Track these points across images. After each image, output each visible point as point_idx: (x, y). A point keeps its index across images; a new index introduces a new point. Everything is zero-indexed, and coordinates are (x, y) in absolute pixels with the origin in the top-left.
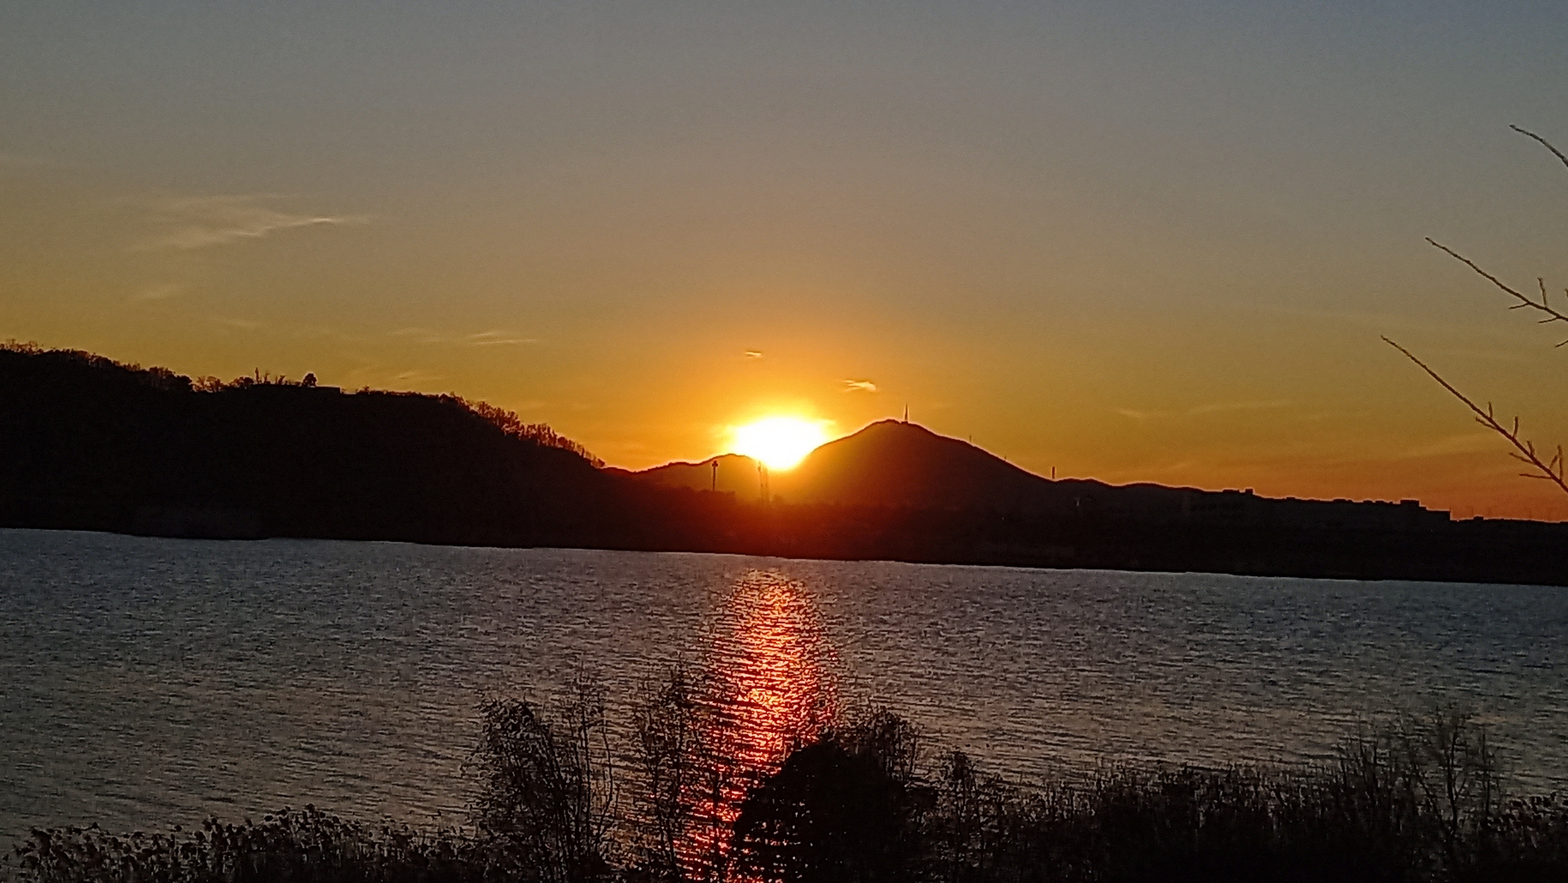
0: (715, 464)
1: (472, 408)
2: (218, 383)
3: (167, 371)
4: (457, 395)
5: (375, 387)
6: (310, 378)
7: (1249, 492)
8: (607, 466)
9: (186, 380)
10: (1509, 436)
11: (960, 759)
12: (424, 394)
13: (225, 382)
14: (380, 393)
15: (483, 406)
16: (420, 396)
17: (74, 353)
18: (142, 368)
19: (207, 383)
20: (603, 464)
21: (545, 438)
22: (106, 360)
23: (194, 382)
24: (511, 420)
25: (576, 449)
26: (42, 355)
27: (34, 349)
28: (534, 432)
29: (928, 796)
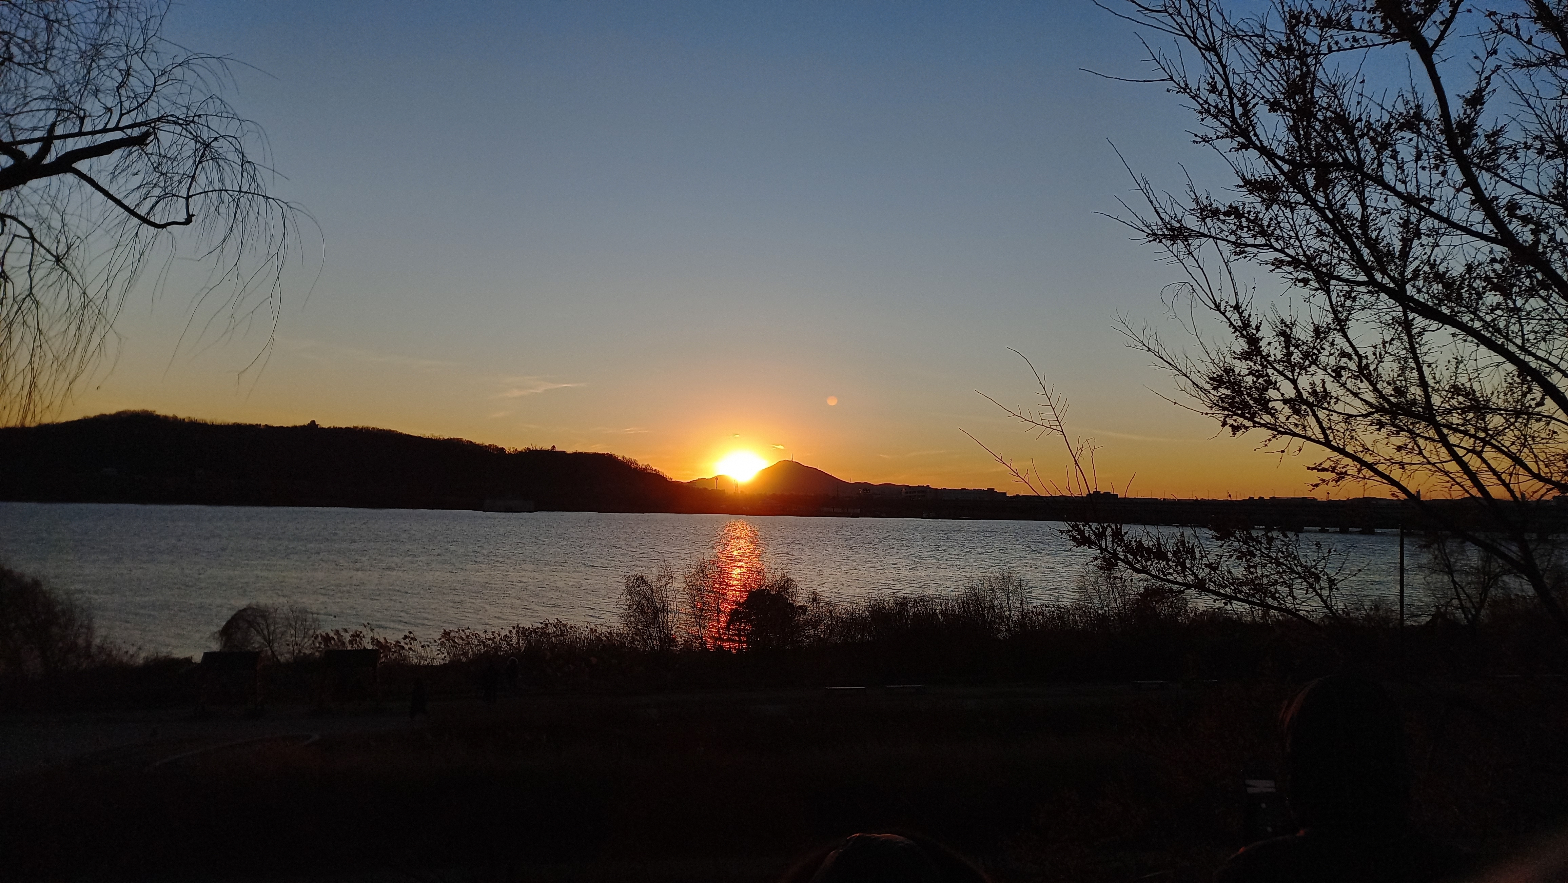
0: (717, 479)
1: (618, 458)
2: (516, 450)
4: (612, 453)
5: (579, 451)
6: (554, 447)
7: (928, 486)
8: (673, 480)
9: (503, 449)
10: (1008, 466)
11: (815, 594)
13: (519, 450)
14: (581, 453)
15: (623, 457)
16: (598, 454)
17: (458, 439)
19: (512, 450)
21: (648, 470)
22: (471, 442)
23: (507, 450)
24: (635, 463)
26: (444, 440)
28: (644, 467)
29: (804, 609)
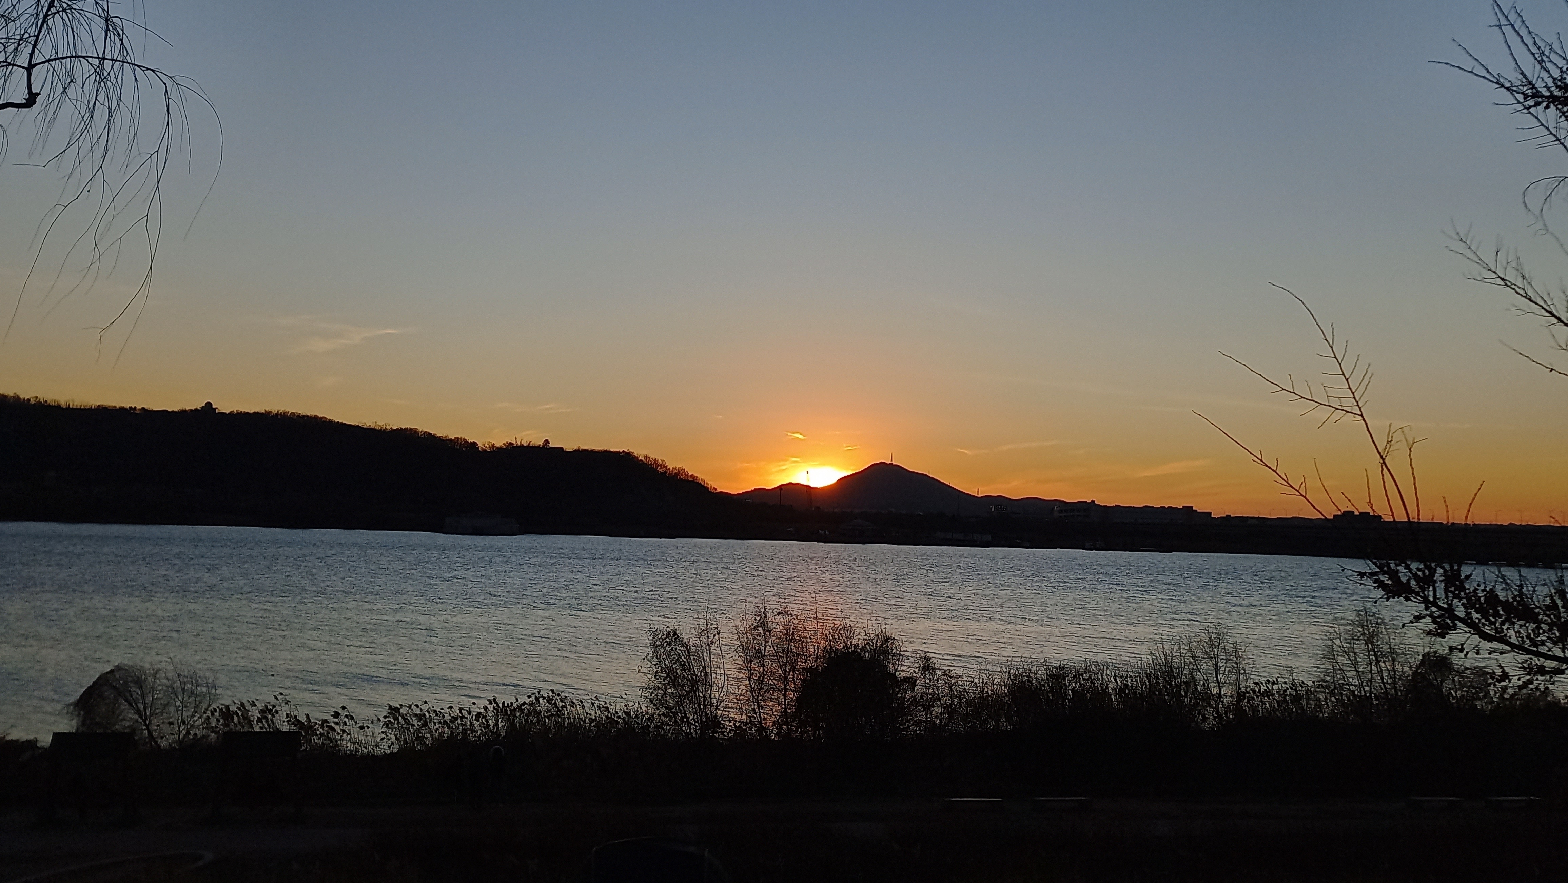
0: (781, 489)
1: (639, 458)
2: (493, 445)
3: (464, 439)
4: (630, 450)
6: (547, 442)
7: (1093, 502)
8: (719, 490)
9: (474, 444)
10: (1273, 470)
12: (612, 450)
13: (498, 445)
14: (586, 451)
15: (646, 457)
16: (610, 452)
17: (411, 429)
18: (450, 437)
19: (488, 446)
20: (716, 489)
21: (682, 475)
22: (430, 434)
23: (480, 445)
24: (662, 465)
25: (700, 481)
27: (387, 427)
28: (676, 471)
29: (910, 682)
